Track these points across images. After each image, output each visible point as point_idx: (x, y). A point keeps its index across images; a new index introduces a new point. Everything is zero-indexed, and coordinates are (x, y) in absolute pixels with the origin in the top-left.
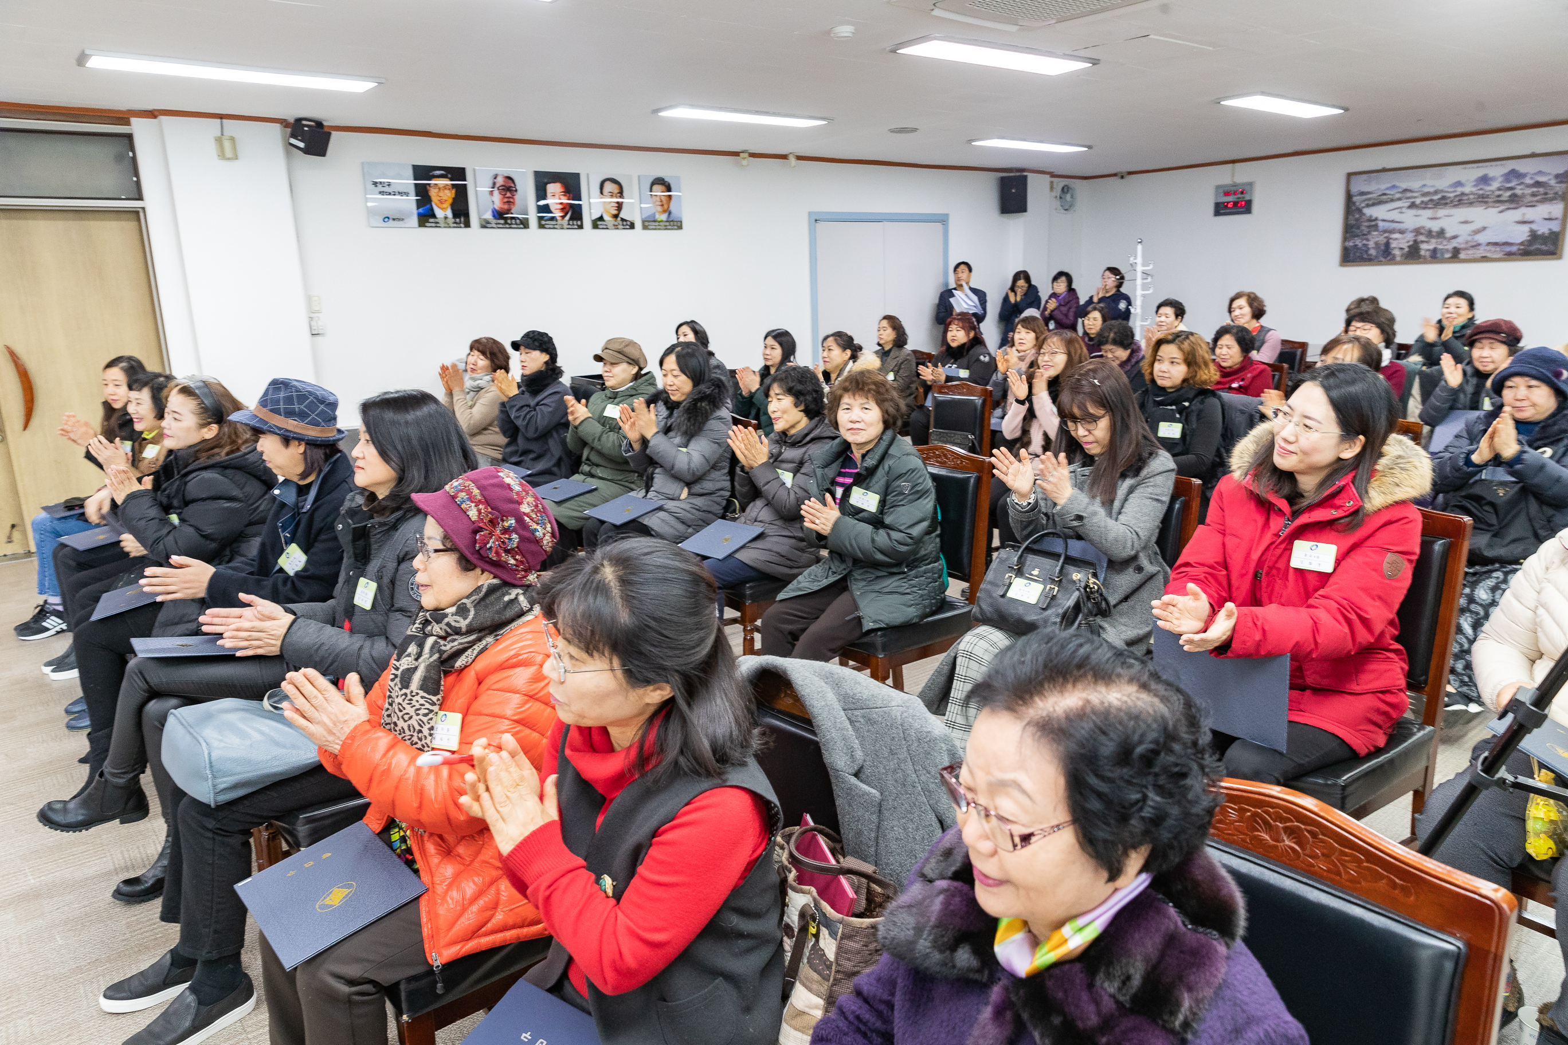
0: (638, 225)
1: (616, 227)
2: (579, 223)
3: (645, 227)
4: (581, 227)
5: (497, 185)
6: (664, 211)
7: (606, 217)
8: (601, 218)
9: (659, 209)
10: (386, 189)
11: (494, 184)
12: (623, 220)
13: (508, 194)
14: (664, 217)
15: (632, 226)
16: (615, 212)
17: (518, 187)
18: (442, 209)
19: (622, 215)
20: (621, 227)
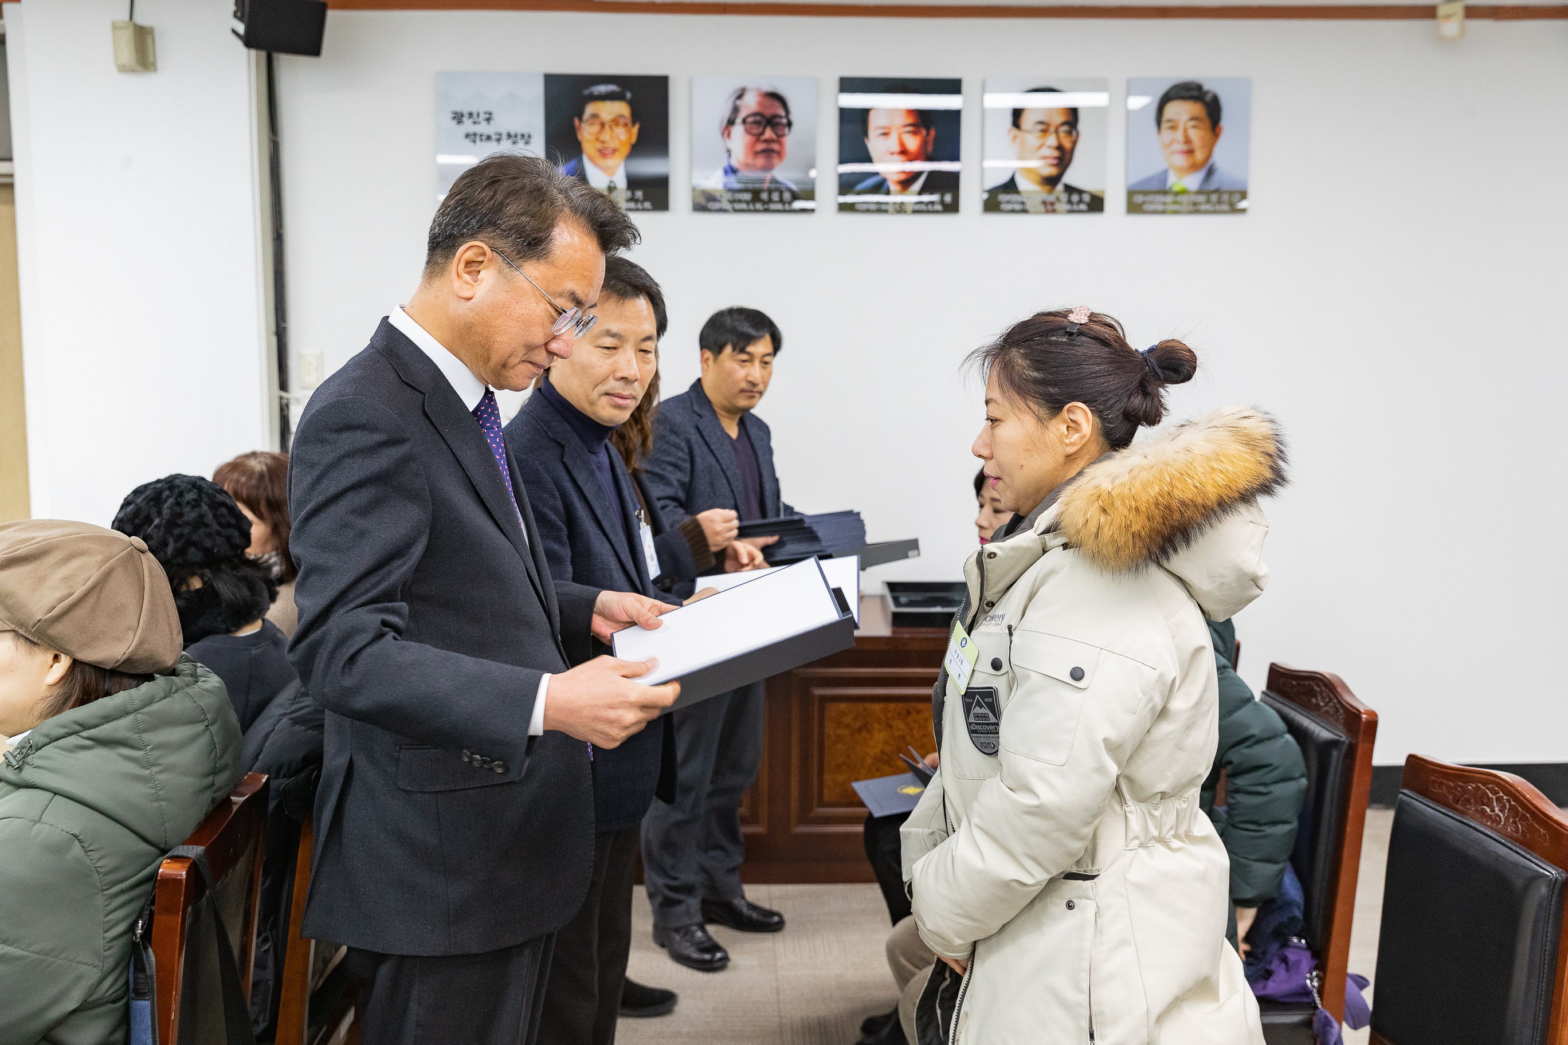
0: (1115, 201)
1: (1049, 208)
2: (948, 198)
3: (1134, 208)
4: (953, 208)
5: (743, 114)
6: (1194, 167)
7: (1023, 184)
8: (1010, 186)
9: (1181, 160)
10: (483, 128)
11: (736, 110)
12: (1069, 189)
13: (769, 134)
14: (1192, 181)
15: (1096, 204)
16: (1052, 171)
17: (793, 117)
18: (604, 169)
19: (1071, 177)
20: (1063, 206)
